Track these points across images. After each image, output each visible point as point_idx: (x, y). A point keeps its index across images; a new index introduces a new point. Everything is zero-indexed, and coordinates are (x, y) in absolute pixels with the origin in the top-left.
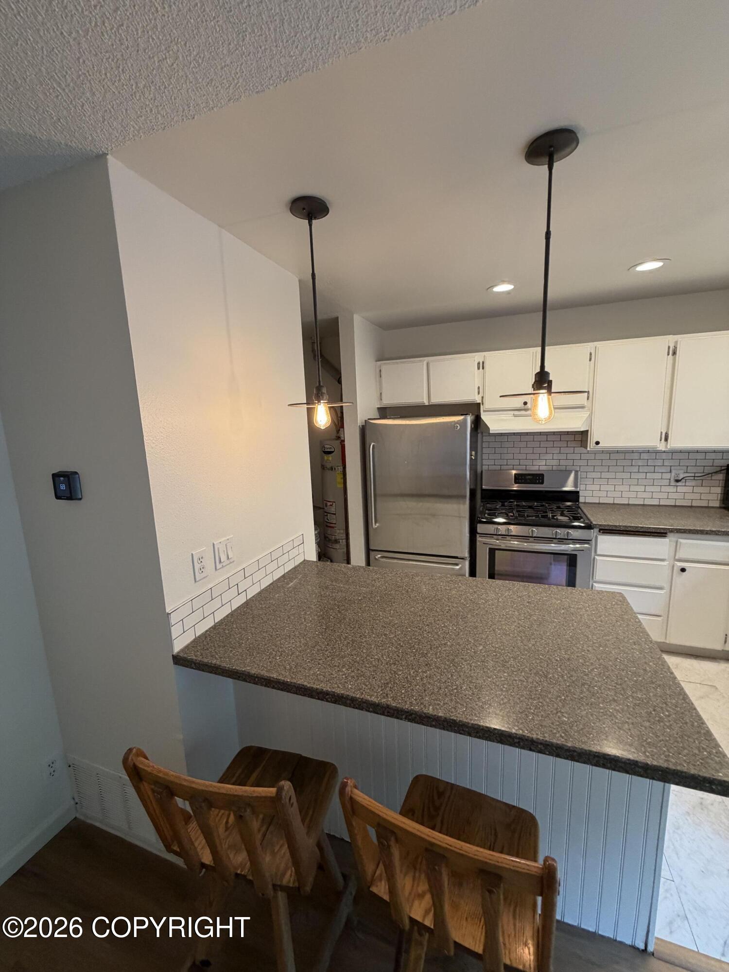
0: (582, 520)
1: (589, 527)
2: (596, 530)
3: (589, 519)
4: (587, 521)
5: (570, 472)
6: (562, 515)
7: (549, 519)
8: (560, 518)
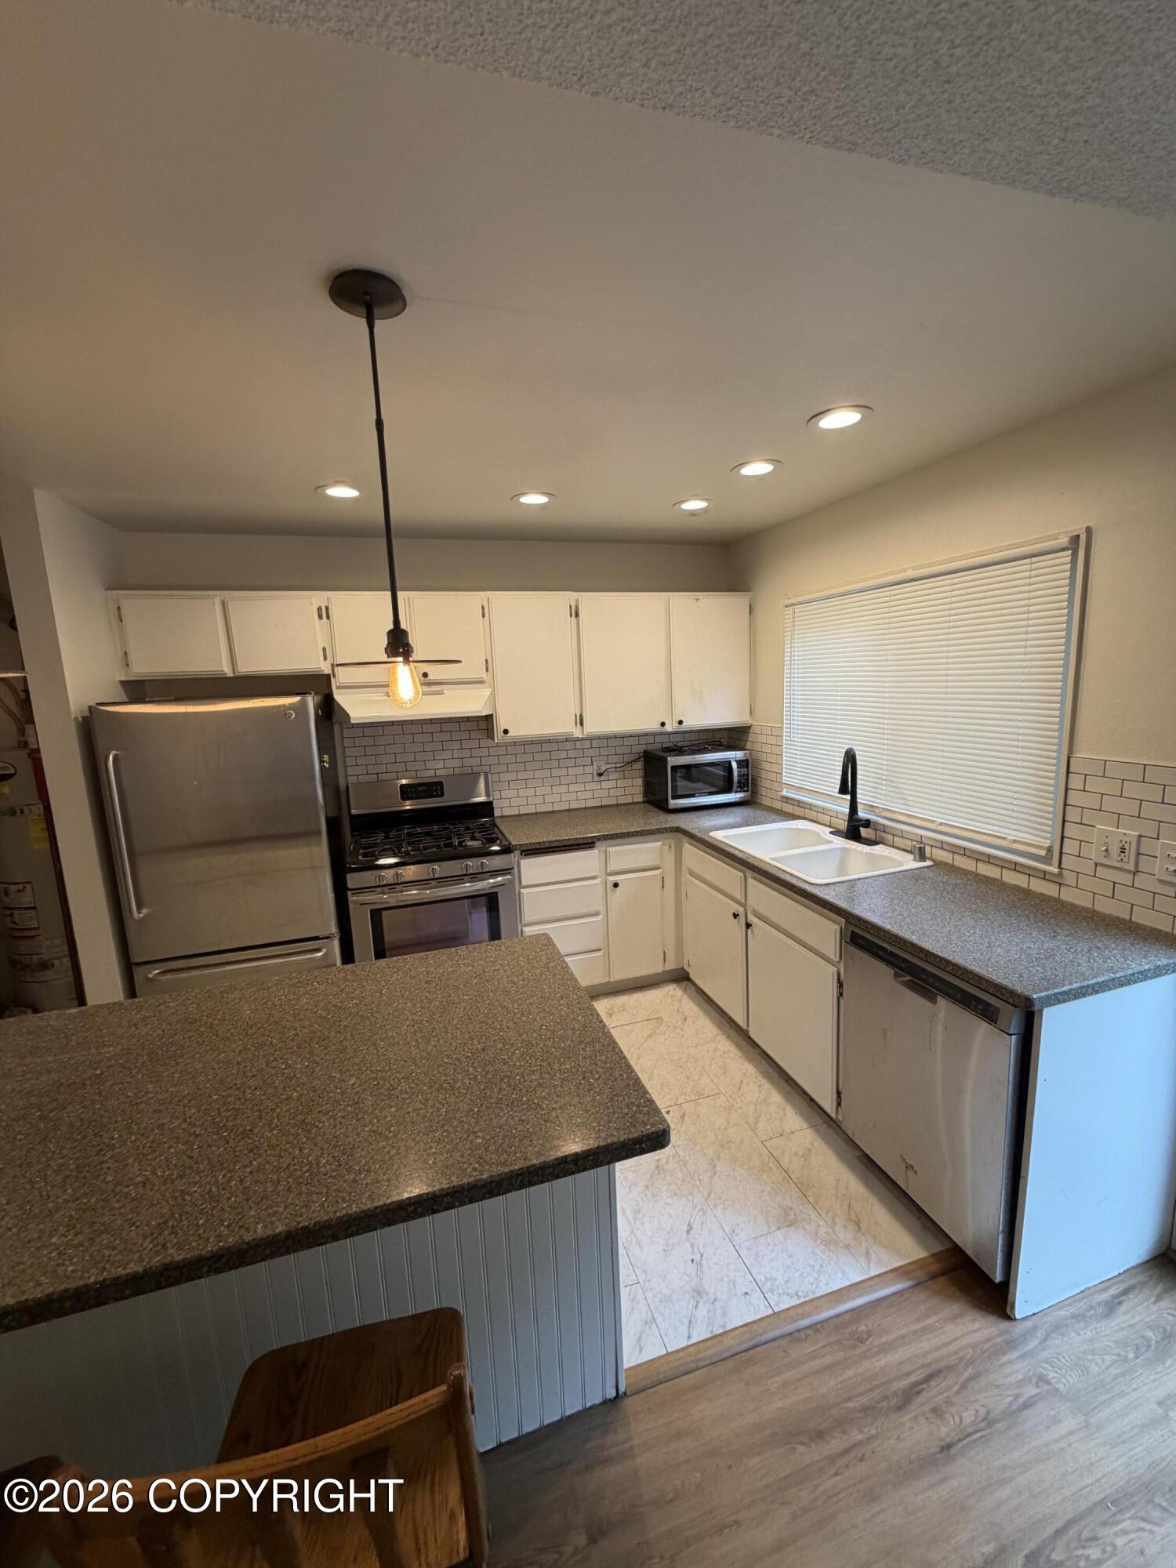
0: (498, 842)
1: (507, 850)
2: (517, 853)
3: (507, 840)
4: (504, 843)
5: (478, 774)
6: (473, 838)
7: (455, 848)
8: (470, 843)
